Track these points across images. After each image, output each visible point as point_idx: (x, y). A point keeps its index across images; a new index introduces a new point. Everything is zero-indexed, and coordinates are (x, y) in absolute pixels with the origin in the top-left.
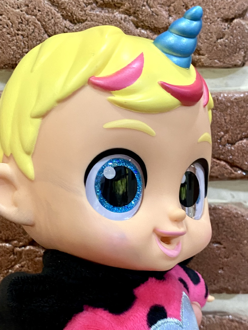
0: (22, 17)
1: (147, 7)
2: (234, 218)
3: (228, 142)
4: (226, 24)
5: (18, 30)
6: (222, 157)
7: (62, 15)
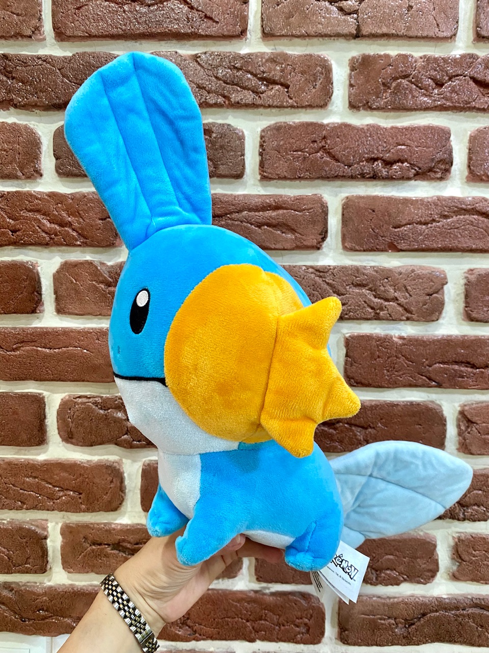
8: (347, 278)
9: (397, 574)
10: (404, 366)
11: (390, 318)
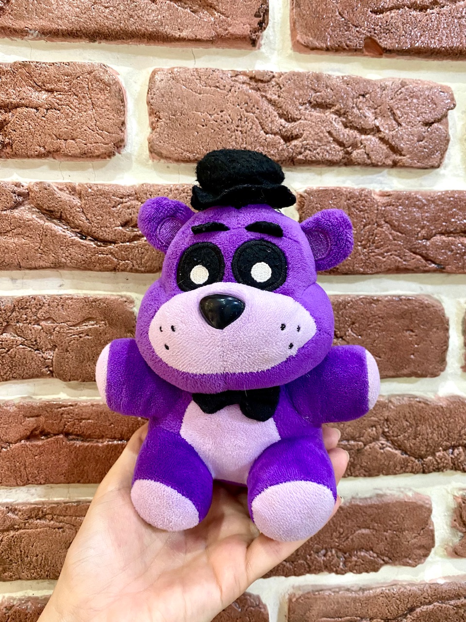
0: (242, 114)
1: (356, 108)
2: (426, 309)
3: (424, 238)
4: (427, 128)
5: (238, 126)
6: (418, 251)
7: (278, 114)
8: (301, 92)
9: (375, 555)
10: (389, 240)
11: (369, 161)
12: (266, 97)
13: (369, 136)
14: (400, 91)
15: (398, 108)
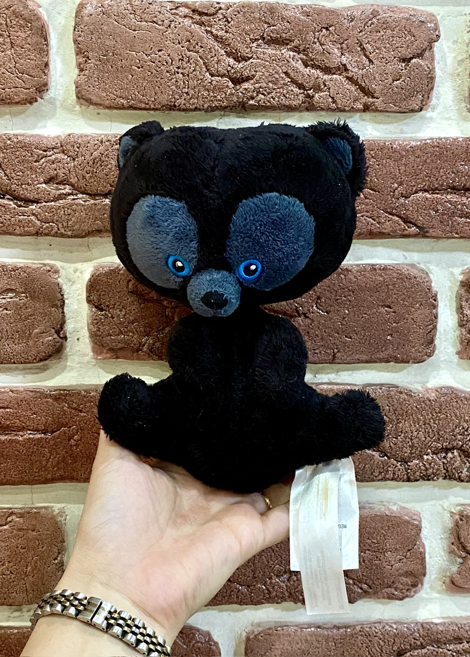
0: (182, 54)
2: (405, 280)
3: (402, 195)
4: (403, 65)
5: (178, 68)
6: (394, 211)
7: (225, 52)
9: (351, 582)
10: (360, 198)
11: (334, 105)
12: (212, 33)
13: (334, 76)
14: (370, 22)
15: (368, 42)
